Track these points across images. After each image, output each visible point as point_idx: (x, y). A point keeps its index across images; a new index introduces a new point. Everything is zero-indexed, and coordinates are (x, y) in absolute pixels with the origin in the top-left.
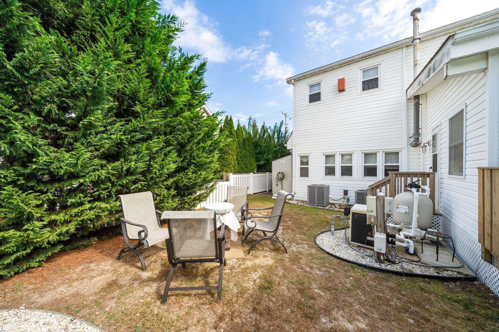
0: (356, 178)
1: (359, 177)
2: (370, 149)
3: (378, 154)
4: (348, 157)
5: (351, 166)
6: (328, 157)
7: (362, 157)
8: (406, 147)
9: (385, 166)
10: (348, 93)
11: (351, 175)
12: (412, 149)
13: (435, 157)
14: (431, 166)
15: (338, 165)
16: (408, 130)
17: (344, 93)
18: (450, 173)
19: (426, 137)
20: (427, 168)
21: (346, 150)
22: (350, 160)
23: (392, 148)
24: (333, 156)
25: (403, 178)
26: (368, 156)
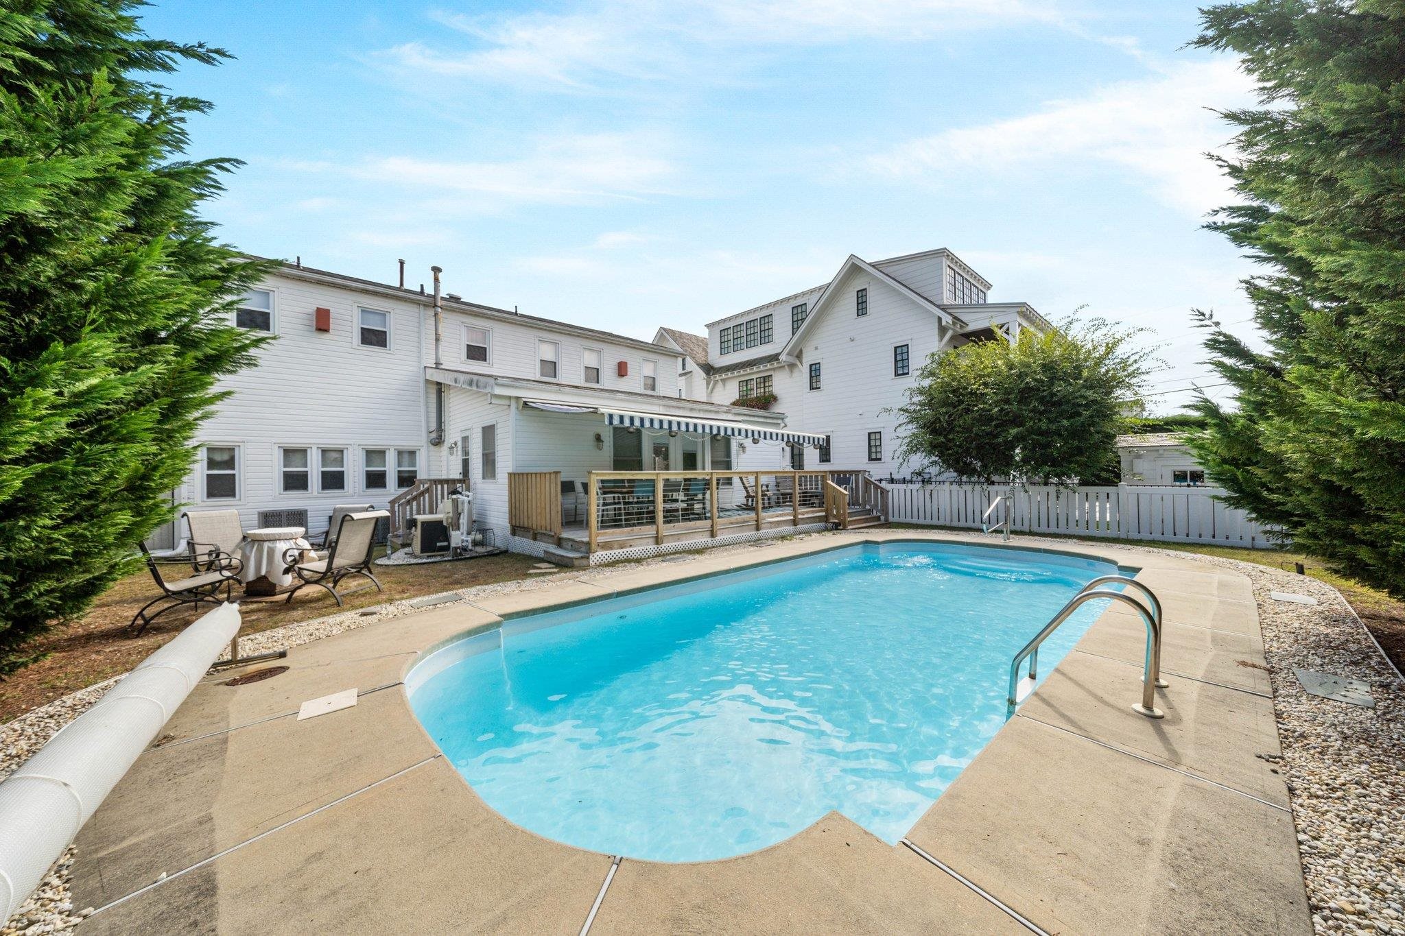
0: (351, 491)
1: (357, 491)
2: (375, 443)
3: (387, 452)
4: (335, 455)
5: (342, 473)
6: (289, 453)
7: (361, 457)
8: (425, 445)
9: (399, 471)
10: (335, 338)
11: (342, 487)
12: (432, 448)
13: (466, 463)
14: (461, 471)
15: (315, 468)
16: (428, 422)
17: (326, 336)
18: (484, 478)
19: (453, 434)
20: (456, 473)
21: (332, 442)
22: (341, 462)
23: (407, 444)
24: (303, 452)
25: (439, 487)
26: (374, 455)
